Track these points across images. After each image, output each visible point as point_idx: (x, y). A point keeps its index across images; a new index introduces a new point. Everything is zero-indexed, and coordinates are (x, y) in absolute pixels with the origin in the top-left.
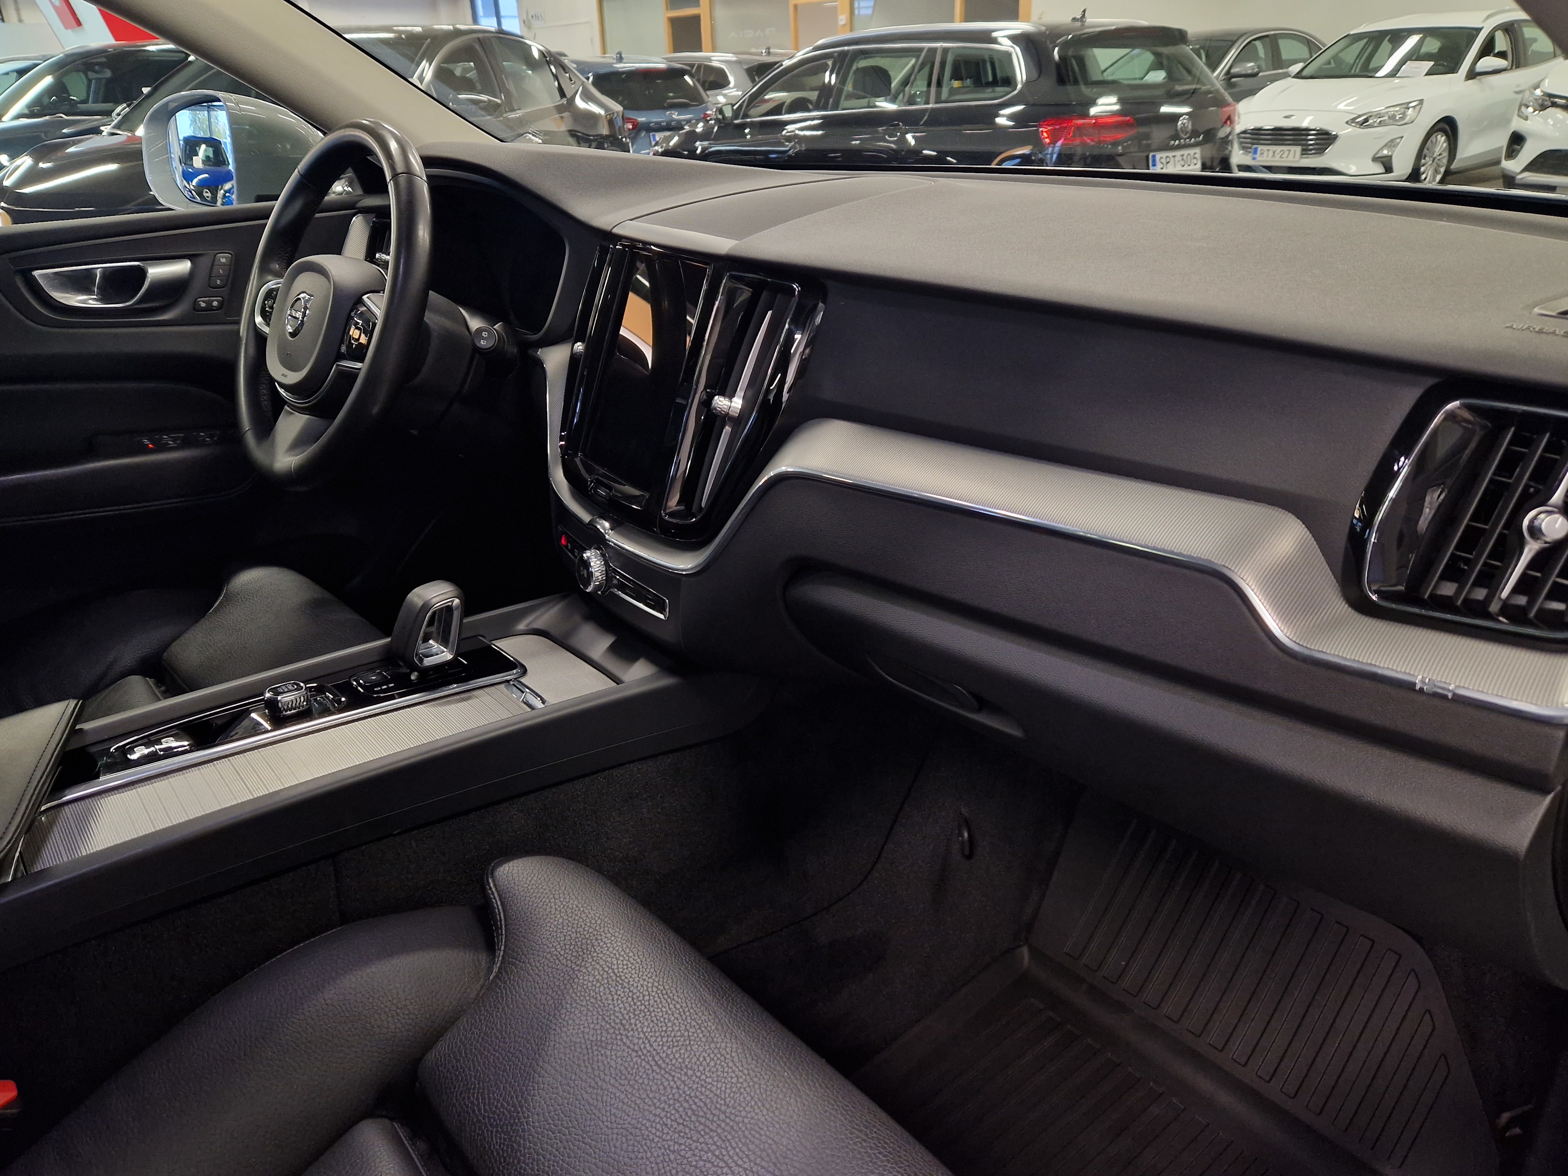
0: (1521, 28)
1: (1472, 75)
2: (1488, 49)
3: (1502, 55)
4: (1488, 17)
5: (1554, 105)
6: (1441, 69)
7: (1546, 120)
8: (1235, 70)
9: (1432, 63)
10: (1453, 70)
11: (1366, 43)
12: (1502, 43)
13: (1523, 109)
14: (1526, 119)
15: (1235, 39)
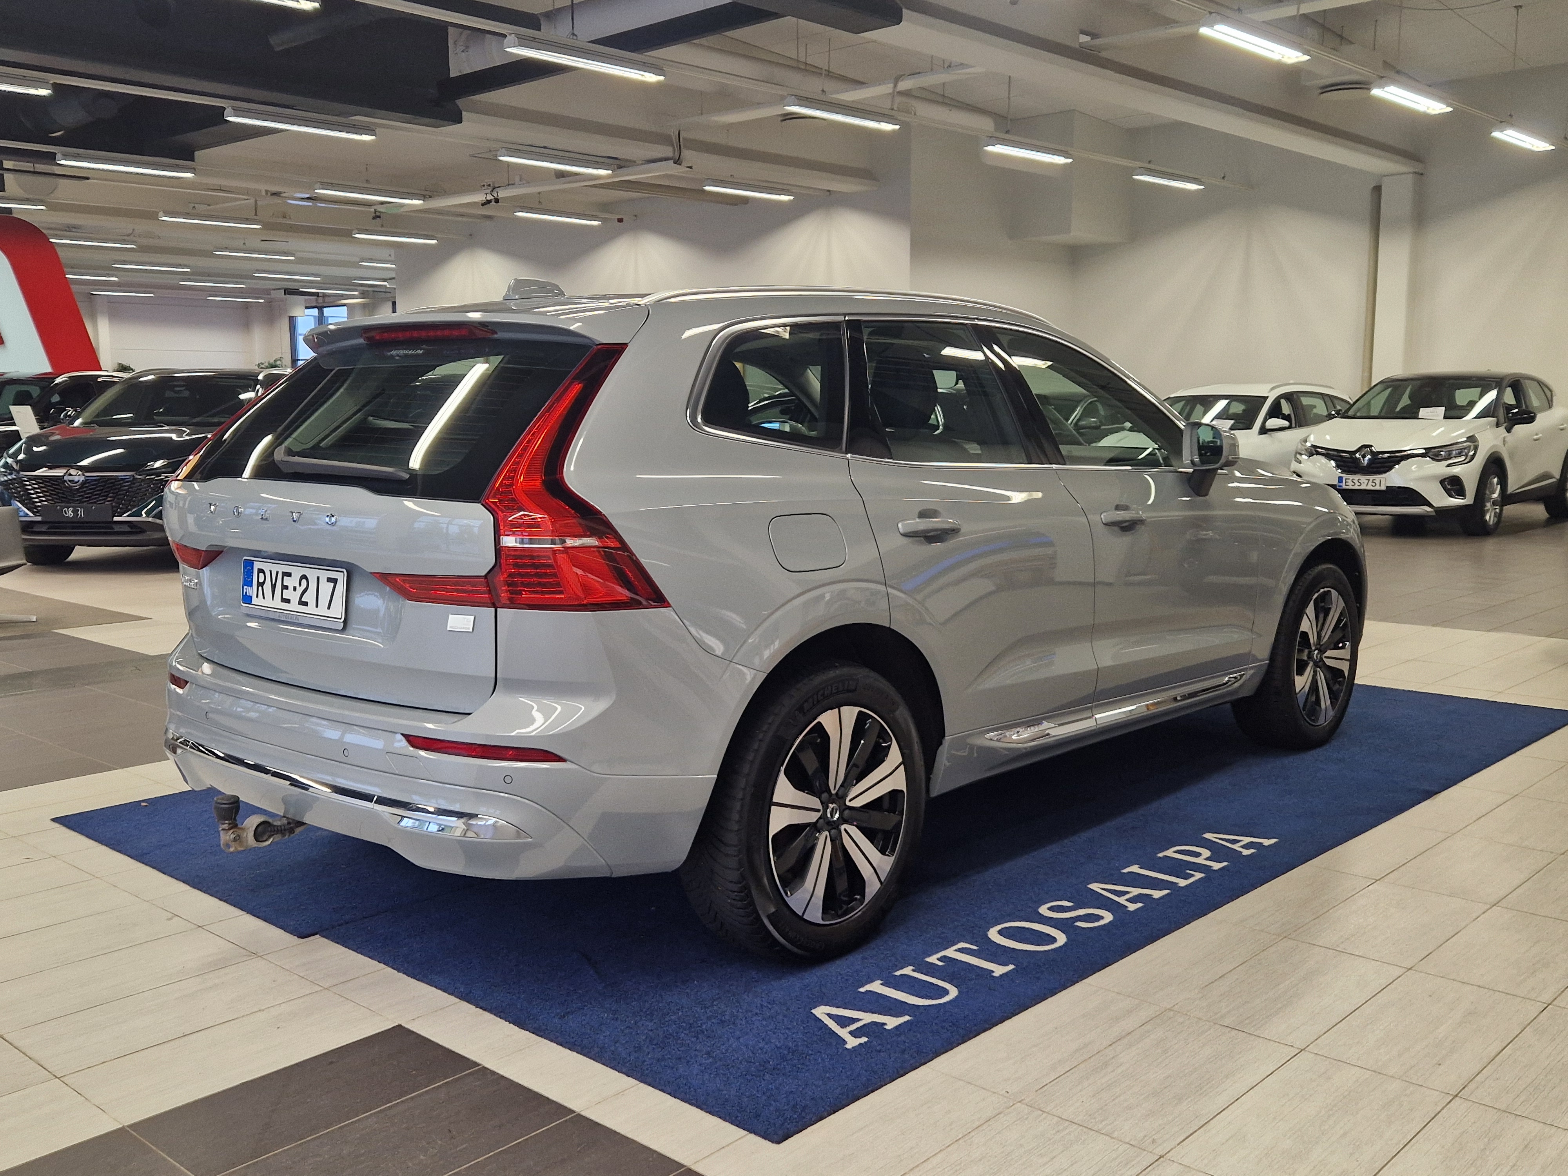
0: (1299, 398)
1: (1264, 431)
2: (1276, 411)
3: (1287, 418)
4: (1272, 389)
5: (1318, 453)
6: (1241, 426)
7: (1314, 464)
8: (1083, 423)
9: (1232, 422)
10: (1249, 427)
11: (1184, 406)
12: (1286, 409)
13: (1298, 456)
14: (1300, 463)
15: (1080, 399)
